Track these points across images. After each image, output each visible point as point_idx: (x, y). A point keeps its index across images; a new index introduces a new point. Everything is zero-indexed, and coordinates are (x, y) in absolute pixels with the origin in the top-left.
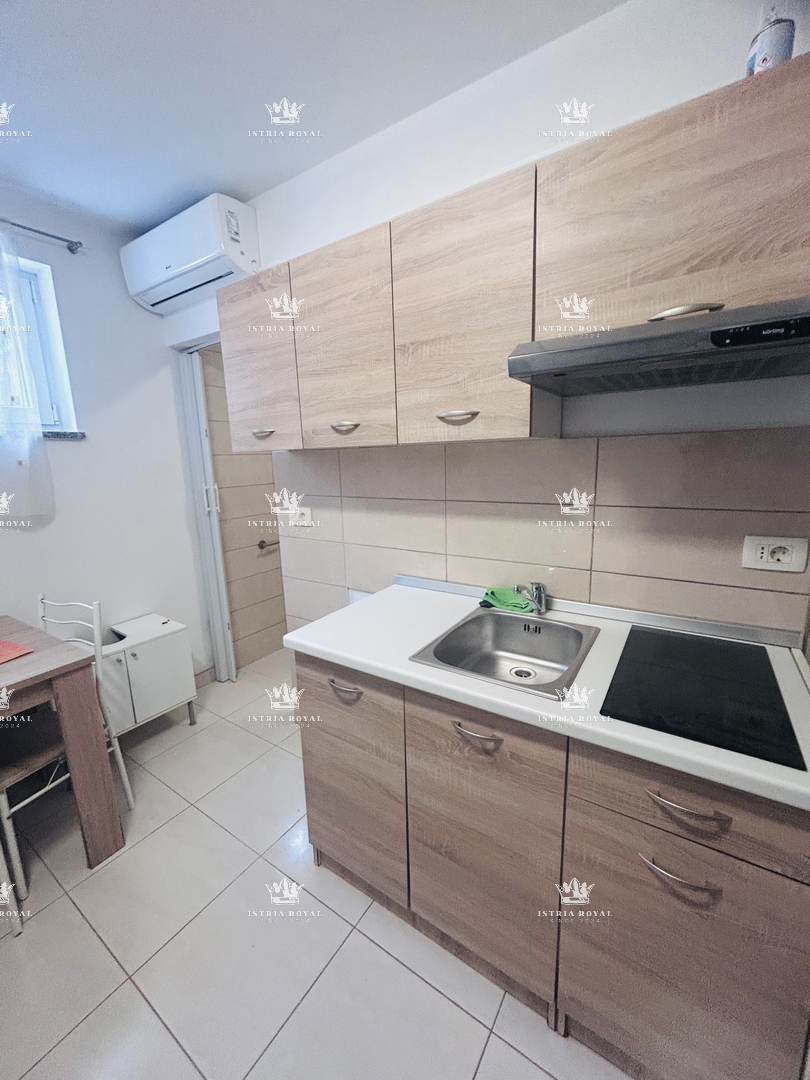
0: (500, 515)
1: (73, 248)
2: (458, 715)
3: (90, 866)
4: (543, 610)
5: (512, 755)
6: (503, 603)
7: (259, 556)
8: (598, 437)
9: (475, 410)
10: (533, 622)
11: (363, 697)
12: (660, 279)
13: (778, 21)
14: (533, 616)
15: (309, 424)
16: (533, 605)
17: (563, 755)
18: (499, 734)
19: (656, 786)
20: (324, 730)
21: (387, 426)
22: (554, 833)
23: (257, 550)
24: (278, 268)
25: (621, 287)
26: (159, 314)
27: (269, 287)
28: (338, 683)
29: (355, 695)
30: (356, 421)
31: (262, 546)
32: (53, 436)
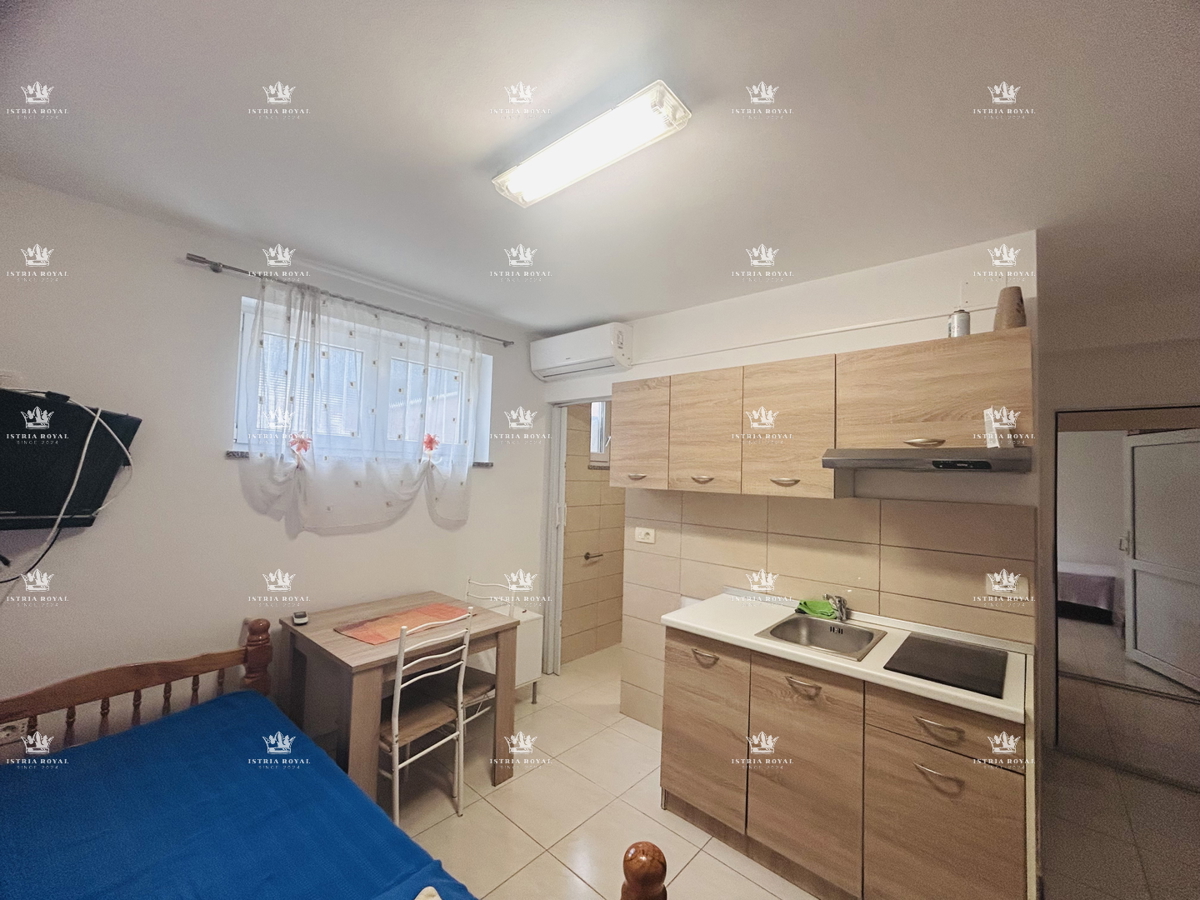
0: (809, 546)
1: (506, 344)
2: (789, 672)
3: (494, 785)
4: (844, 618)
5: (828, 698)
6: (814, 612)
7: (585, 566)
8: (881, 499)
9: (797, 478)
10: (837, 626)
11: (719, 662)
12: (909, 422)
13: (962, 311)
14: (837, 622)
15: (674, 474)
16: (837, 614)
17: (862, 696)
18: (819, 685)
19: (918, 713)
20: (682, 688)
21: (735, 481)
22: (857, 753)
23: (583, 561)
24: (663, 378)
25: (887, 423)
26: (545, 382)
27: (655, 388)
28: (700, 651)
29: (713, 660)
30: (711, 476)
31: (587, 557)
32: (477, 465)
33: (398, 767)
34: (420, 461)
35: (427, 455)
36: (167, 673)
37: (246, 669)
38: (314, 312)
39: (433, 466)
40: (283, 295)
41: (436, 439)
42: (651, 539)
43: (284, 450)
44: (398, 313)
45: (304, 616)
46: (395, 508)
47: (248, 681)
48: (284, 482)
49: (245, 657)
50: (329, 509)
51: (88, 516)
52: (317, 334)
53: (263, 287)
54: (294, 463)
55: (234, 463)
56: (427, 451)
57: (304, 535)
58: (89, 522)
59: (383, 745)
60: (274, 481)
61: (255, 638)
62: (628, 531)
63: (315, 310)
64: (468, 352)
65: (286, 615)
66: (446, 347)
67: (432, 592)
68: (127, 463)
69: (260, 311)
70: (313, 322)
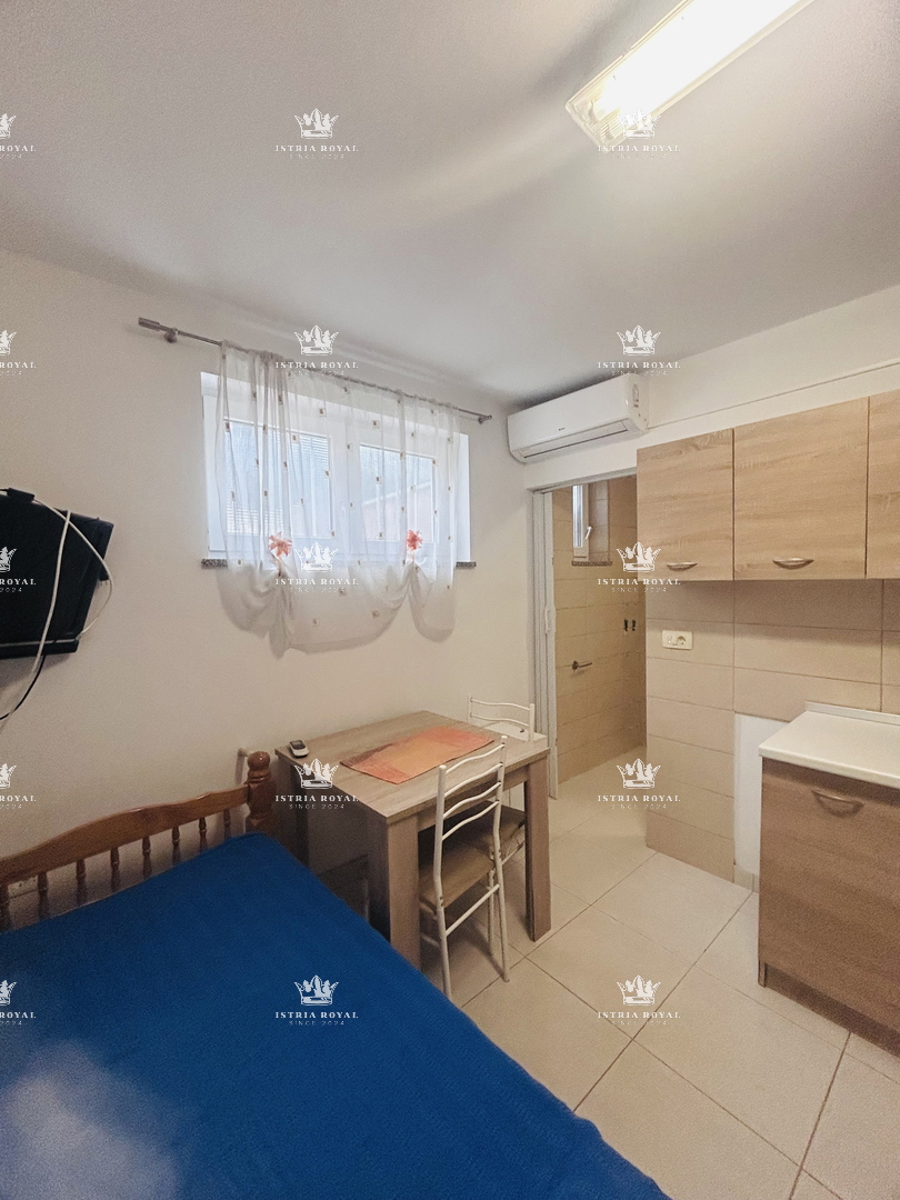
1: (481, 419)
3: (533, 939)
7: (567, 676)
21: (854, 562)
23: (571, 670)
24: (720, 433)
26: (524, 464)
27: (706, 447)
28: (823, 792)
29: (851, 806)
30: (809, 558)
31: (575, 666)
32: (460, 565)
33: (446, 933)
34: (404, 562)
35: (413, 556)
36: (173, 815)
37: (251, 808)
38: (280, 389)
39: (417, 568)
40: (244, 366)
41: (419, 536)
42: (687, 644)
43: (262, 557)
44: (369, 385)
45: (302, 747)
46: (381, 617)
47: (255, 822)
48: (267, 593)
49: (248, 795)
50: (315, 622)
51: (72, 640)
52: (286, 418)
53: (224, 357)
54: (275, 570)
55: (212, 573)
56: (410, 551)
57: (290, 653)
58: (73, 648)
59: (424, 906)
60: (258, 594)
61: (256, 774)
62: (650, 635)
63: (281, 386)
64: (444, 433)
65: (282, 745)
66: (422, 427)
67: (424, 713)
68: (105, 577)
69: (222, 391)
70: (280, 399)
